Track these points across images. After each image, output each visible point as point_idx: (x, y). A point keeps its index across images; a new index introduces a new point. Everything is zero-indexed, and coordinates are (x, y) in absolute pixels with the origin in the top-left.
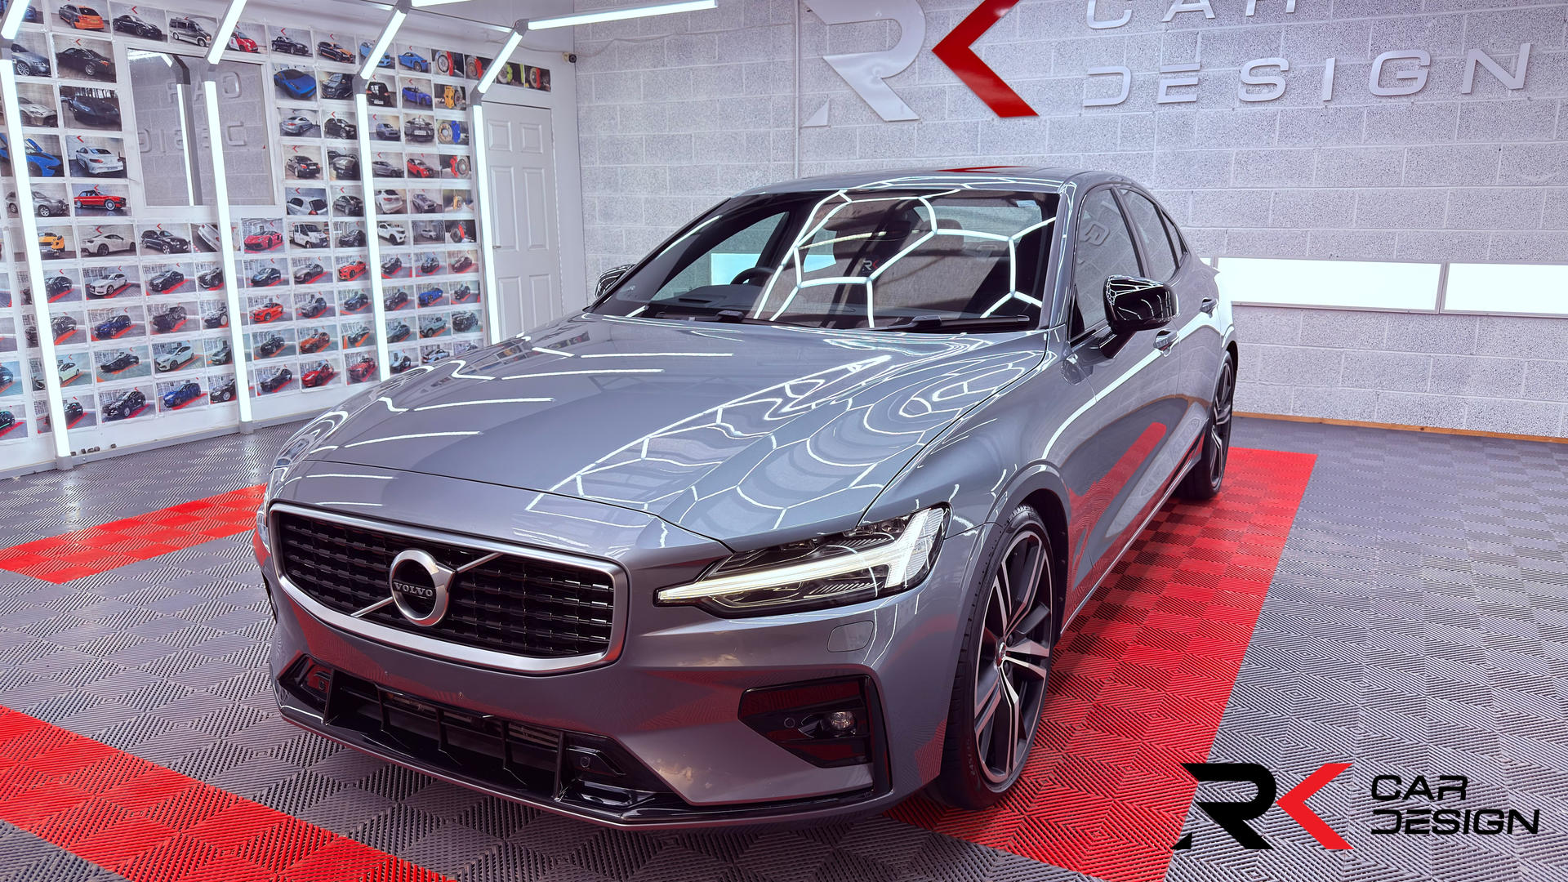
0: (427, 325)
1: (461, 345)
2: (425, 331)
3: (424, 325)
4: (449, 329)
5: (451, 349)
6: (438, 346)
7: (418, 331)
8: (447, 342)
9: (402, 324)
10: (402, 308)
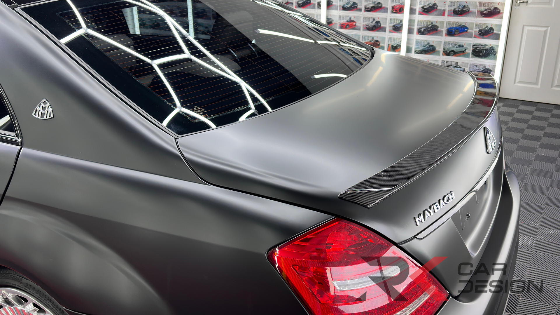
0: (450, 47)
1: (476, 66)
2: (448, 52)
3: (448, 47)
4: (469, 54)
5: (467, 67)
6: (457, 63)
7: (441, 50)
8: (464, 62)
9: (430, 44)
10: (432, 34)
